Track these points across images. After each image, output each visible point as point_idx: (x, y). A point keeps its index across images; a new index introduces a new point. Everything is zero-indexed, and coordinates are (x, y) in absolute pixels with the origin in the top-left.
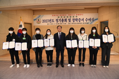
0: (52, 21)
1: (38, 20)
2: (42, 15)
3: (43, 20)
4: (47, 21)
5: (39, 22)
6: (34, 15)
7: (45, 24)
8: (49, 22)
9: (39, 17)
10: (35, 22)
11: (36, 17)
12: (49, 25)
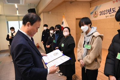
0: (112, 11)
1: (95, 12)
2: (99, 6)
3: (101, 12)
4: (106, 12)
5: (96, 15)
6: (91, 7)
7: (103, 17)
8: (108, 13)
9: (95, 9)
10: (92, 15)
11: (93, 9)
12: (107, 17)
